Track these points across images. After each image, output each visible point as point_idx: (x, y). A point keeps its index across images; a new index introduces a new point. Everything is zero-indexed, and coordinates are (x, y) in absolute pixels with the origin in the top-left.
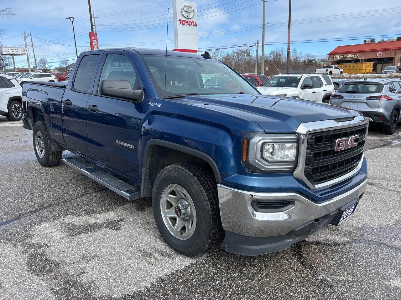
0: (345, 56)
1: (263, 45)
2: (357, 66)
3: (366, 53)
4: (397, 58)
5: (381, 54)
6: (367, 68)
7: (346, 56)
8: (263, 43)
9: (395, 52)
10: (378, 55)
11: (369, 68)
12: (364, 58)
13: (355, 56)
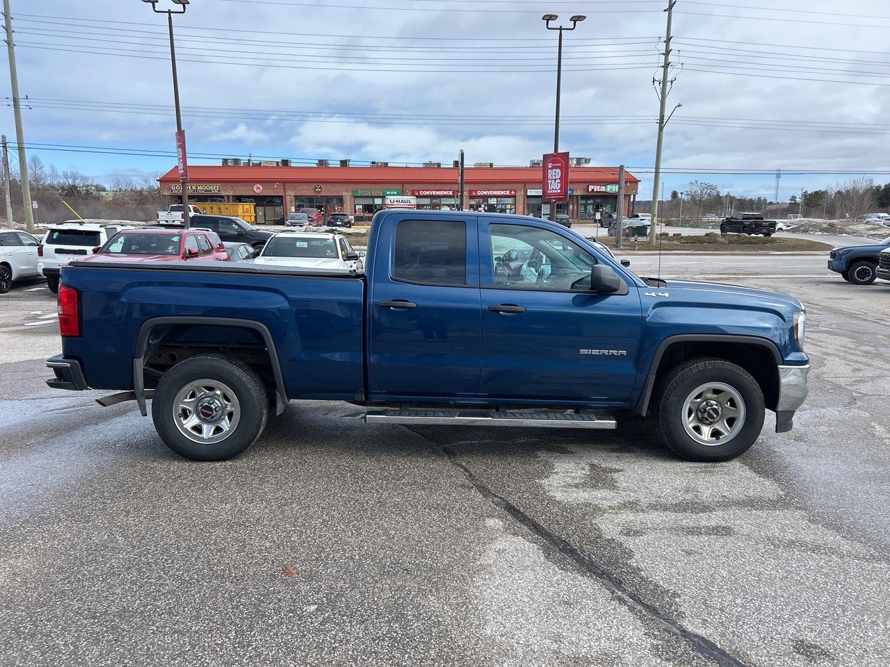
0: (194, 188)
1: (21, 149)
2: (227, 209)
3: (233, 184)
4: (288, 198)
5: (261, 188)
6: (245, 214)
7: (197, 188)
8: (20, 143)
9: (284, 186)
10: (255, 189)
11: (249, 214)
12: (232, 194)
13: (214, 189)
